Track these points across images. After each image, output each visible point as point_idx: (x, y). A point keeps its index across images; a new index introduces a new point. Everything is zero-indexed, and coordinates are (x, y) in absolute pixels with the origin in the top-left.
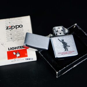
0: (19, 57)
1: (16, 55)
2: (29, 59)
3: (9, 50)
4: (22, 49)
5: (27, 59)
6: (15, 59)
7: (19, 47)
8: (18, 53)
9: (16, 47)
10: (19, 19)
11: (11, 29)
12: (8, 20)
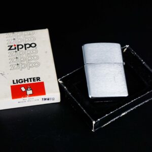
0: (30, 95)
1: (26, 91)
2: (48, 99)
3: (14, 83)
4: (37, 82)
5: (45, 99)
6: (25, 98)
7: (30, 79)
8: (29, 89)
9: (26, 79)
10: (30, 34)
11: (17, 50)
12: (11, 34)
